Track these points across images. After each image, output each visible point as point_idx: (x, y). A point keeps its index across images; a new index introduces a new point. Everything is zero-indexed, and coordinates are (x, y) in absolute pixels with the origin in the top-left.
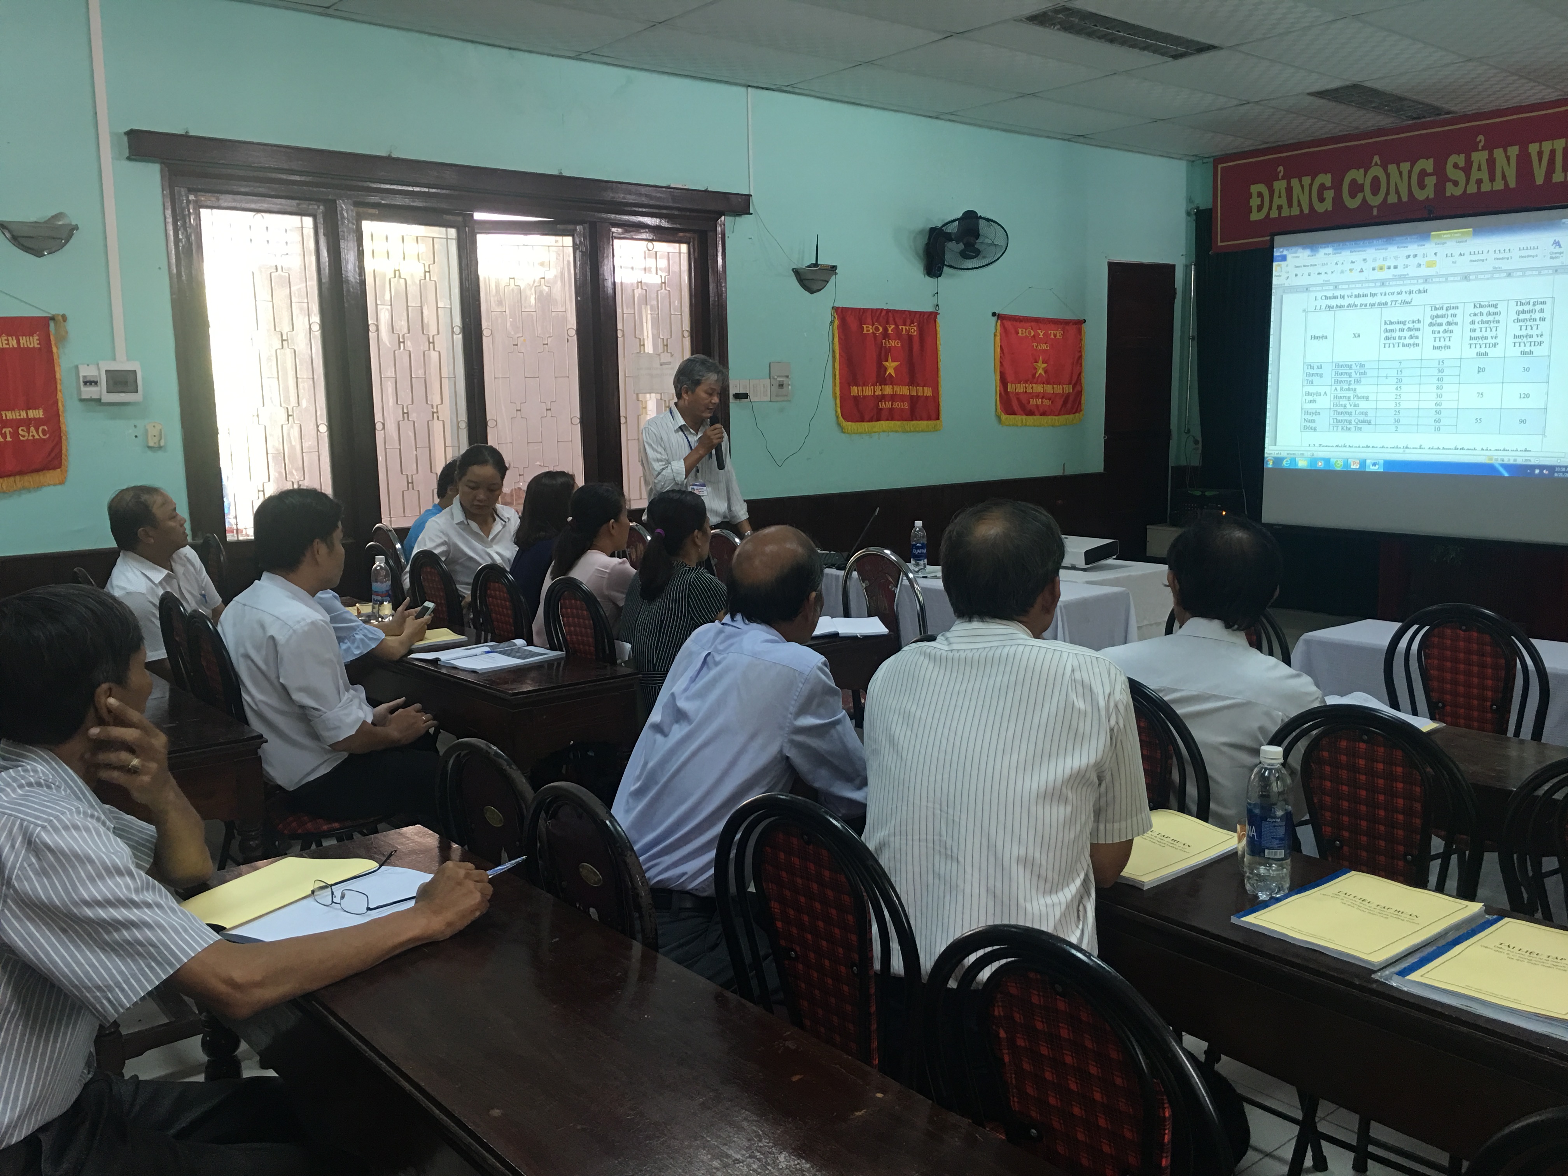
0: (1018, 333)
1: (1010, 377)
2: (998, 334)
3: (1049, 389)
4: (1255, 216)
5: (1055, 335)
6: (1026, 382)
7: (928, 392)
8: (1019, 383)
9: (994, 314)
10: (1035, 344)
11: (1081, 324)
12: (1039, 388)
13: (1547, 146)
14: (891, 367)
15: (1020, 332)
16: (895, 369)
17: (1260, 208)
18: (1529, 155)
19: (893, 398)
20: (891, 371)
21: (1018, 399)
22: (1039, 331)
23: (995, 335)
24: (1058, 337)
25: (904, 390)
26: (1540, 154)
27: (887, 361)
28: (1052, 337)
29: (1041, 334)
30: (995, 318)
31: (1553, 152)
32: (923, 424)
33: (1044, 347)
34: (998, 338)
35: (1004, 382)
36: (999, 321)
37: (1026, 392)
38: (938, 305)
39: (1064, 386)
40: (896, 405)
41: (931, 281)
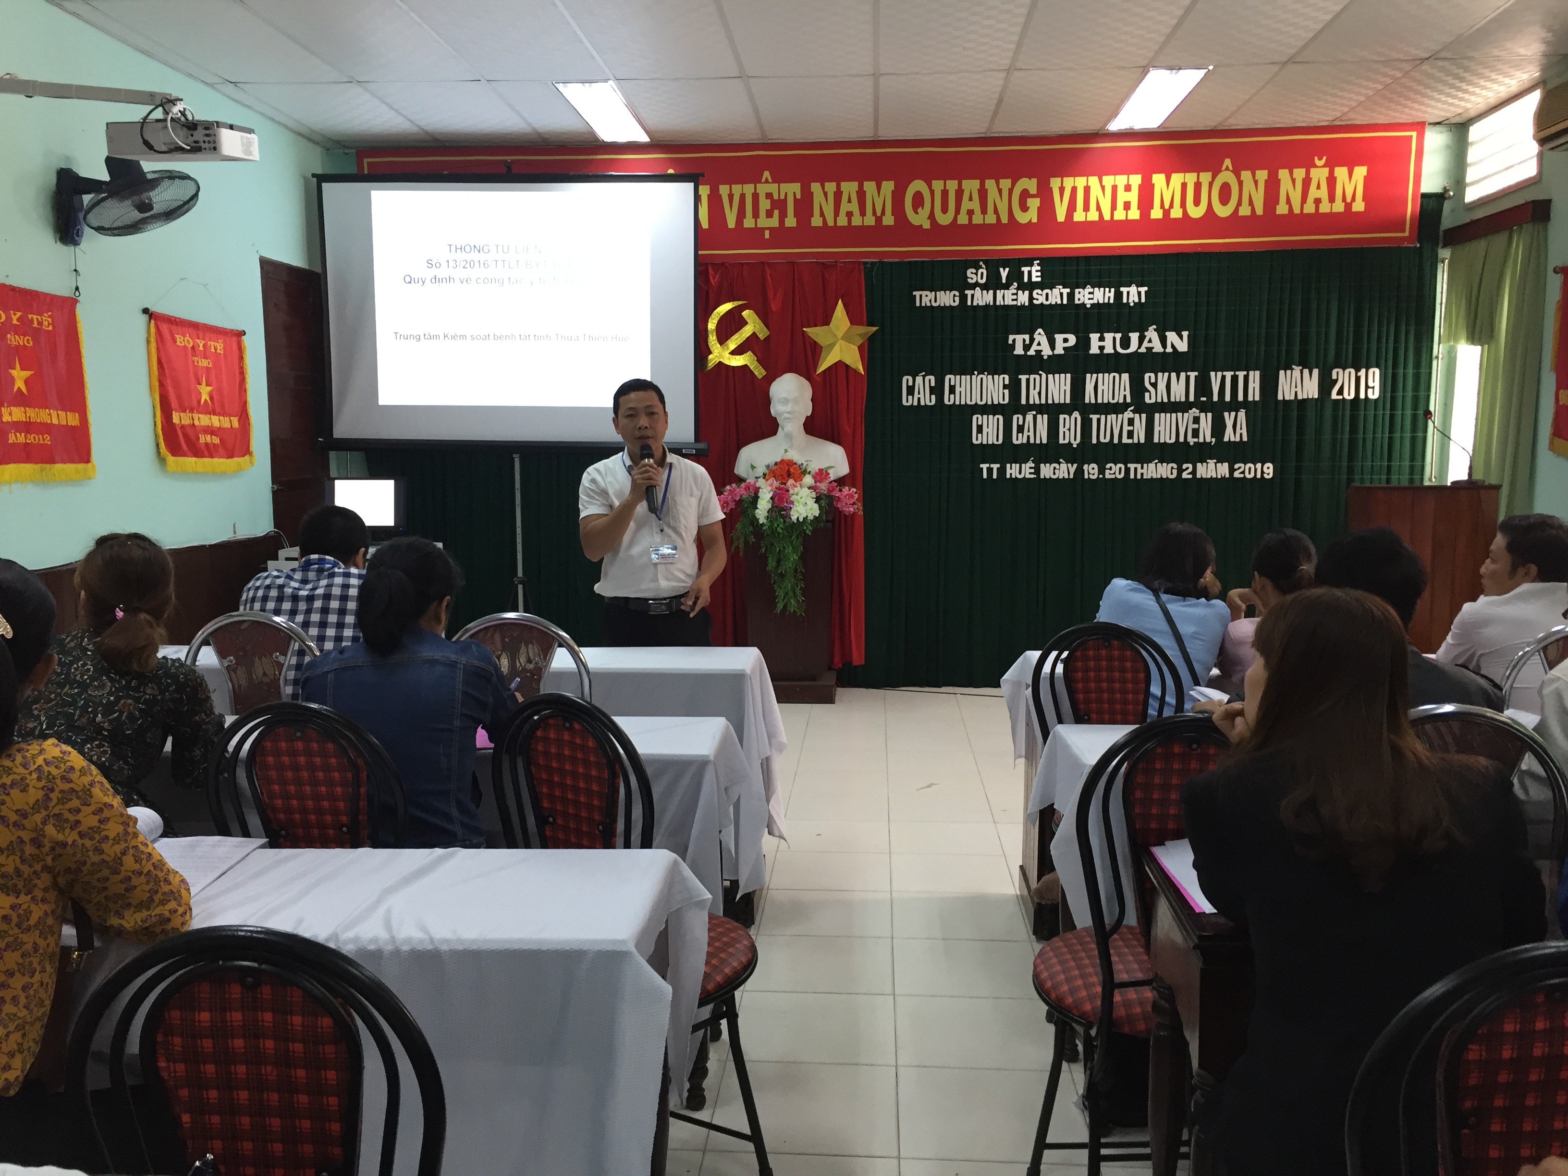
0: (175, 342)
1: (174, 403)
2: (153, 340)
3: (216, 421)
5: (216, 349)
6: (192, 411)
7: (73, 419)
8: (184, 411)
9: (146, 311)
10: (196, 359)
11: (241, 336)
12: (203, 420)
13: (737, 189)
14: (20, 378)
15: (178, 340)
16: (27, 382)
18: (720, 197)
19: (27, 427)
20: (20, 384)
21: (186, 436)
22: (198, 341)
23: (148, 342)
24: (218, 351)
25: (41, 416)
26: (731, 196)
27: (14, 369)
28: (213, 350)
29: (201, 345)
30: (145, 318)
31: (743, 197)
32: (70, 468)
33: (204, 363)
34: (153, 345)
35: (166, 409)
36: (153, 322)
37: (194, 424)
38: (77, 289)
39: (232, 418)
40: (32, 438)
41: (66, 250)
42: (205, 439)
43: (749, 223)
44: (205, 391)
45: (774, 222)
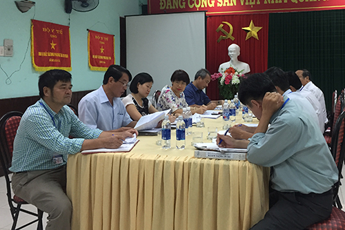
1: (93, 52)
3: (105, 58)
4: (161, 8)
6: (98, 55)
7: (67, 56)
8: (96, 55)
10: (100, 42)
11: (113, 36)
12: (102, 57)
14: (53, 45)
15: (96, 37)
16: (55, 46)
17: (163, 6)
19: (54, 58)
20: (53, 47)
21: (96, 61)
22: (101, 37)
24: (107, 40)
25: (58, 55)
27: (52, 43)
28: (105, 40)
30: (88, 31)
33: (103, 43)
34: (89, 38)
35: (91, 54)
37: (98, 58)
38: (69, 24)
39: (109, 57)
40: (56, 61)
41: (67, 15)
42: (100, 62)
43: (247, 4)
44: (102, 50)
45: (254, 3)
